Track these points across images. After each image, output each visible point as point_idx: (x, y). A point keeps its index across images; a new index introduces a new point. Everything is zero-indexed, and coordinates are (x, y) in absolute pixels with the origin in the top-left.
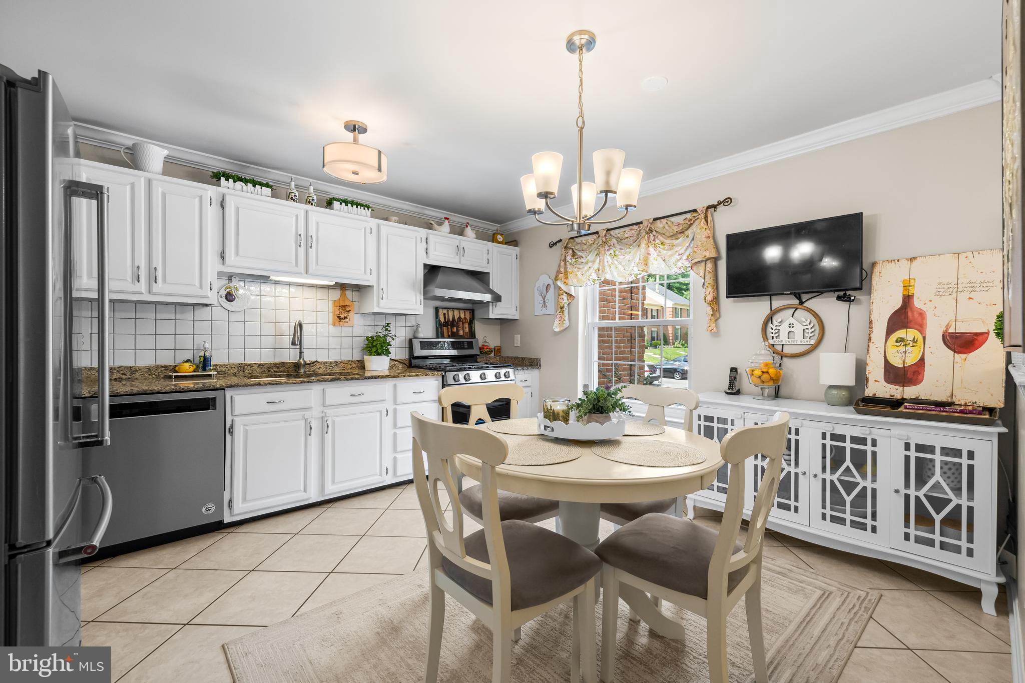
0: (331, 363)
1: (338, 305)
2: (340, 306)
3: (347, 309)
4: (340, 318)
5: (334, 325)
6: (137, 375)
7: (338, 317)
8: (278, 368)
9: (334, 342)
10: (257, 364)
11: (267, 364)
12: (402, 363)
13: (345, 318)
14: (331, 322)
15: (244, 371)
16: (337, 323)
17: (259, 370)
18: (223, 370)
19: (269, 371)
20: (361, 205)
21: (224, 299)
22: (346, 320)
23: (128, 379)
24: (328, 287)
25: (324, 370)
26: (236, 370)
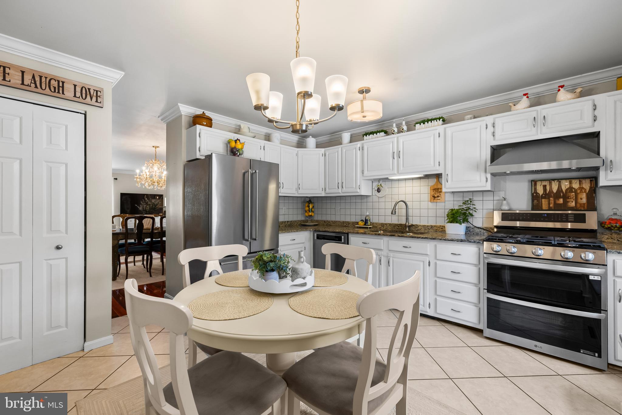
0: (428, 226)
1: (433, 188)
2: (434, 189)
3: (439, 191)
4: (434, 197)
5: (431, 201)
6: (350, 225)
7: (433, 196)
8: (398, 227)
9: (432, 213)
10: (389, 224)
11: (393, 224)
12: (487, 231)
13: (438, 197)
14: (429, 200)
15: (384, 227)
16: (432, 201)
17: (390, 227)
18: (376, 225)
19: (394, 228)
20: (434, 119)
21: (377, 191)
22: (438, 198)
23: (347, 226)
24: (420, 178)
25: (423, 230)
26: (381, 226)
